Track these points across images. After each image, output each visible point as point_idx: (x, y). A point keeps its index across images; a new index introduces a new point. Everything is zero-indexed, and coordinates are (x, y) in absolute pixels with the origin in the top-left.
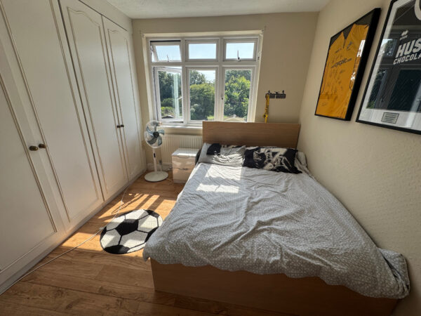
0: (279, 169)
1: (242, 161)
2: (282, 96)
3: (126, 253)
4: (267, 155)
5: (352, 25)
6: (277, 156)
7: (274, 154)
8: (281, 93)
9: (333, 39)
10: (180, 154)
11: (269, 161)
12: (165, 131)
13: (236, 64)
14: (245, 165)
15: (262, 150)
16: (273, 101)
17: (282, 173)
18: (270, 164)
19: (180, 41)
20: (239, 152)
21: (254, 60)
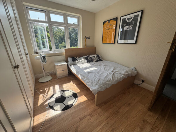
0: (97, 61)
1: (86, 61)
2: (89, 38)
3: (73, 105)
4: (92, 57)
5: (110, 20)
6: (95, 57)
7: (94, 57)
8: (89, 37)
9: (104, 23)
10: (59, 64)
11: (94, 59)
12: (46, 56)
13: (72, 26)
14: (87, 62)
15: (90, 56)
16: (87, 40)
17: (98, 62)
18: (94, 60)
19: (45, 11)
20: (83, 58)
21: (78, 25)
